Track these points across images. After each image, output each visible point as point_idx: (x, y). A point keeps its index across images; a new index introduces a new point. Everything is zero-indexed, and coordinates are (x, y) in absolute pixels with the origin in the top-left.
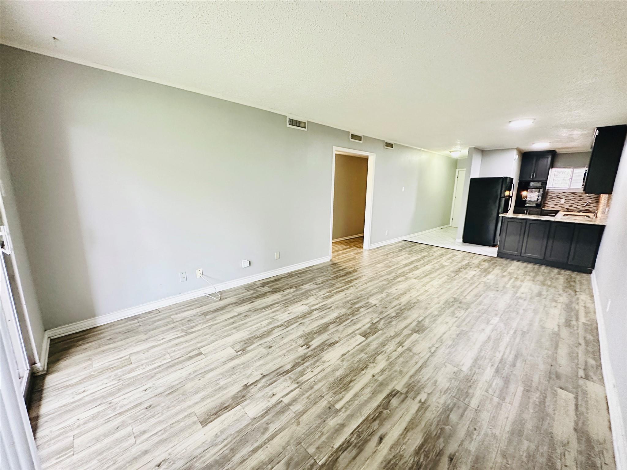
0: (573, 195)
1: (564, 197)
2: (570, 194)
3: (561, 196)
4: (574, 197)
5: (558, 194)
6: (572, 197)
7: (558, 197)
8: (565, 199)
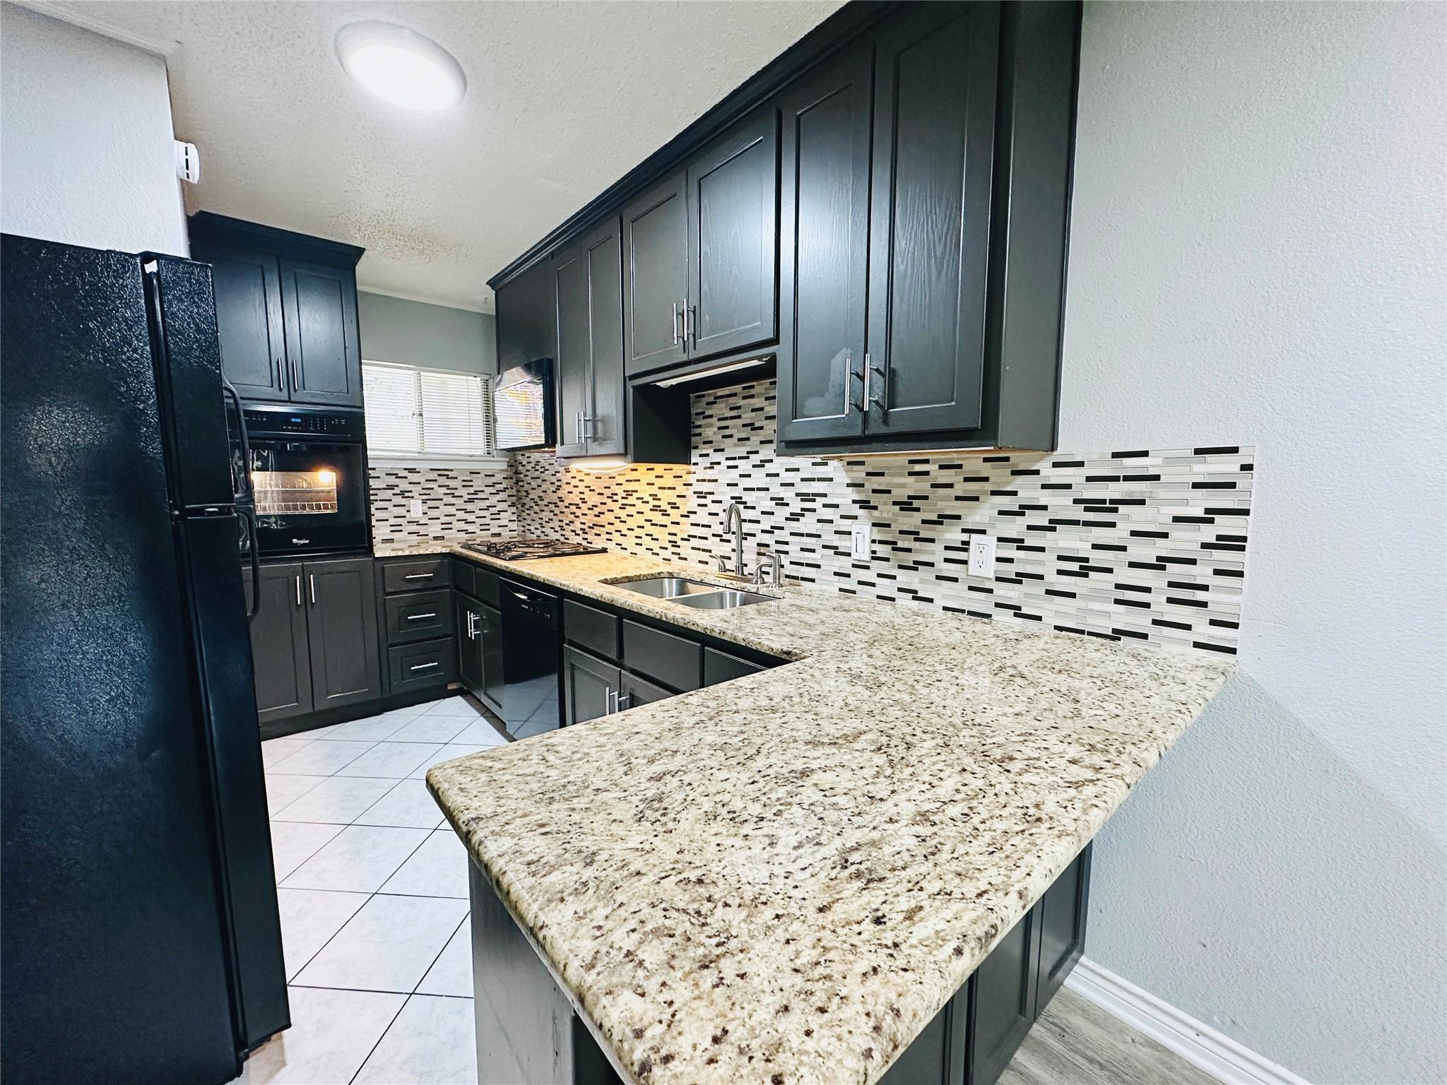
0: (443, 481)
1: (417, 489)
2: (434, 475)
3: (404, 486)
4: (447, 487)
5: (393, 480)
6: (444, 490)
7: (397, 491)
8: (424, 502)
